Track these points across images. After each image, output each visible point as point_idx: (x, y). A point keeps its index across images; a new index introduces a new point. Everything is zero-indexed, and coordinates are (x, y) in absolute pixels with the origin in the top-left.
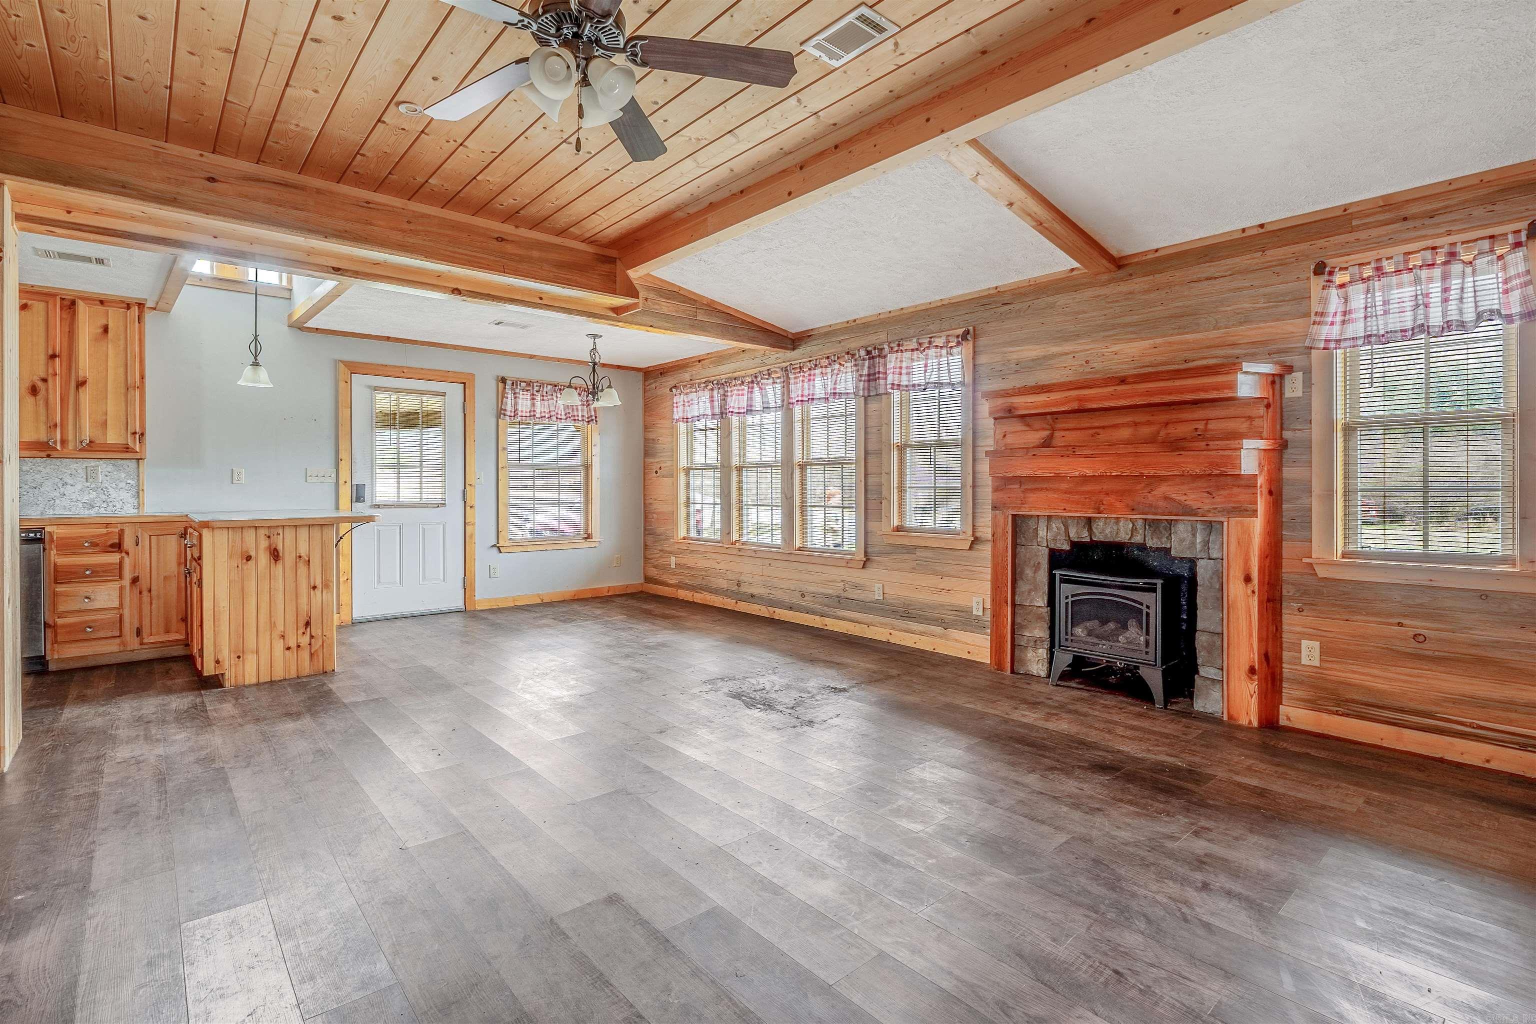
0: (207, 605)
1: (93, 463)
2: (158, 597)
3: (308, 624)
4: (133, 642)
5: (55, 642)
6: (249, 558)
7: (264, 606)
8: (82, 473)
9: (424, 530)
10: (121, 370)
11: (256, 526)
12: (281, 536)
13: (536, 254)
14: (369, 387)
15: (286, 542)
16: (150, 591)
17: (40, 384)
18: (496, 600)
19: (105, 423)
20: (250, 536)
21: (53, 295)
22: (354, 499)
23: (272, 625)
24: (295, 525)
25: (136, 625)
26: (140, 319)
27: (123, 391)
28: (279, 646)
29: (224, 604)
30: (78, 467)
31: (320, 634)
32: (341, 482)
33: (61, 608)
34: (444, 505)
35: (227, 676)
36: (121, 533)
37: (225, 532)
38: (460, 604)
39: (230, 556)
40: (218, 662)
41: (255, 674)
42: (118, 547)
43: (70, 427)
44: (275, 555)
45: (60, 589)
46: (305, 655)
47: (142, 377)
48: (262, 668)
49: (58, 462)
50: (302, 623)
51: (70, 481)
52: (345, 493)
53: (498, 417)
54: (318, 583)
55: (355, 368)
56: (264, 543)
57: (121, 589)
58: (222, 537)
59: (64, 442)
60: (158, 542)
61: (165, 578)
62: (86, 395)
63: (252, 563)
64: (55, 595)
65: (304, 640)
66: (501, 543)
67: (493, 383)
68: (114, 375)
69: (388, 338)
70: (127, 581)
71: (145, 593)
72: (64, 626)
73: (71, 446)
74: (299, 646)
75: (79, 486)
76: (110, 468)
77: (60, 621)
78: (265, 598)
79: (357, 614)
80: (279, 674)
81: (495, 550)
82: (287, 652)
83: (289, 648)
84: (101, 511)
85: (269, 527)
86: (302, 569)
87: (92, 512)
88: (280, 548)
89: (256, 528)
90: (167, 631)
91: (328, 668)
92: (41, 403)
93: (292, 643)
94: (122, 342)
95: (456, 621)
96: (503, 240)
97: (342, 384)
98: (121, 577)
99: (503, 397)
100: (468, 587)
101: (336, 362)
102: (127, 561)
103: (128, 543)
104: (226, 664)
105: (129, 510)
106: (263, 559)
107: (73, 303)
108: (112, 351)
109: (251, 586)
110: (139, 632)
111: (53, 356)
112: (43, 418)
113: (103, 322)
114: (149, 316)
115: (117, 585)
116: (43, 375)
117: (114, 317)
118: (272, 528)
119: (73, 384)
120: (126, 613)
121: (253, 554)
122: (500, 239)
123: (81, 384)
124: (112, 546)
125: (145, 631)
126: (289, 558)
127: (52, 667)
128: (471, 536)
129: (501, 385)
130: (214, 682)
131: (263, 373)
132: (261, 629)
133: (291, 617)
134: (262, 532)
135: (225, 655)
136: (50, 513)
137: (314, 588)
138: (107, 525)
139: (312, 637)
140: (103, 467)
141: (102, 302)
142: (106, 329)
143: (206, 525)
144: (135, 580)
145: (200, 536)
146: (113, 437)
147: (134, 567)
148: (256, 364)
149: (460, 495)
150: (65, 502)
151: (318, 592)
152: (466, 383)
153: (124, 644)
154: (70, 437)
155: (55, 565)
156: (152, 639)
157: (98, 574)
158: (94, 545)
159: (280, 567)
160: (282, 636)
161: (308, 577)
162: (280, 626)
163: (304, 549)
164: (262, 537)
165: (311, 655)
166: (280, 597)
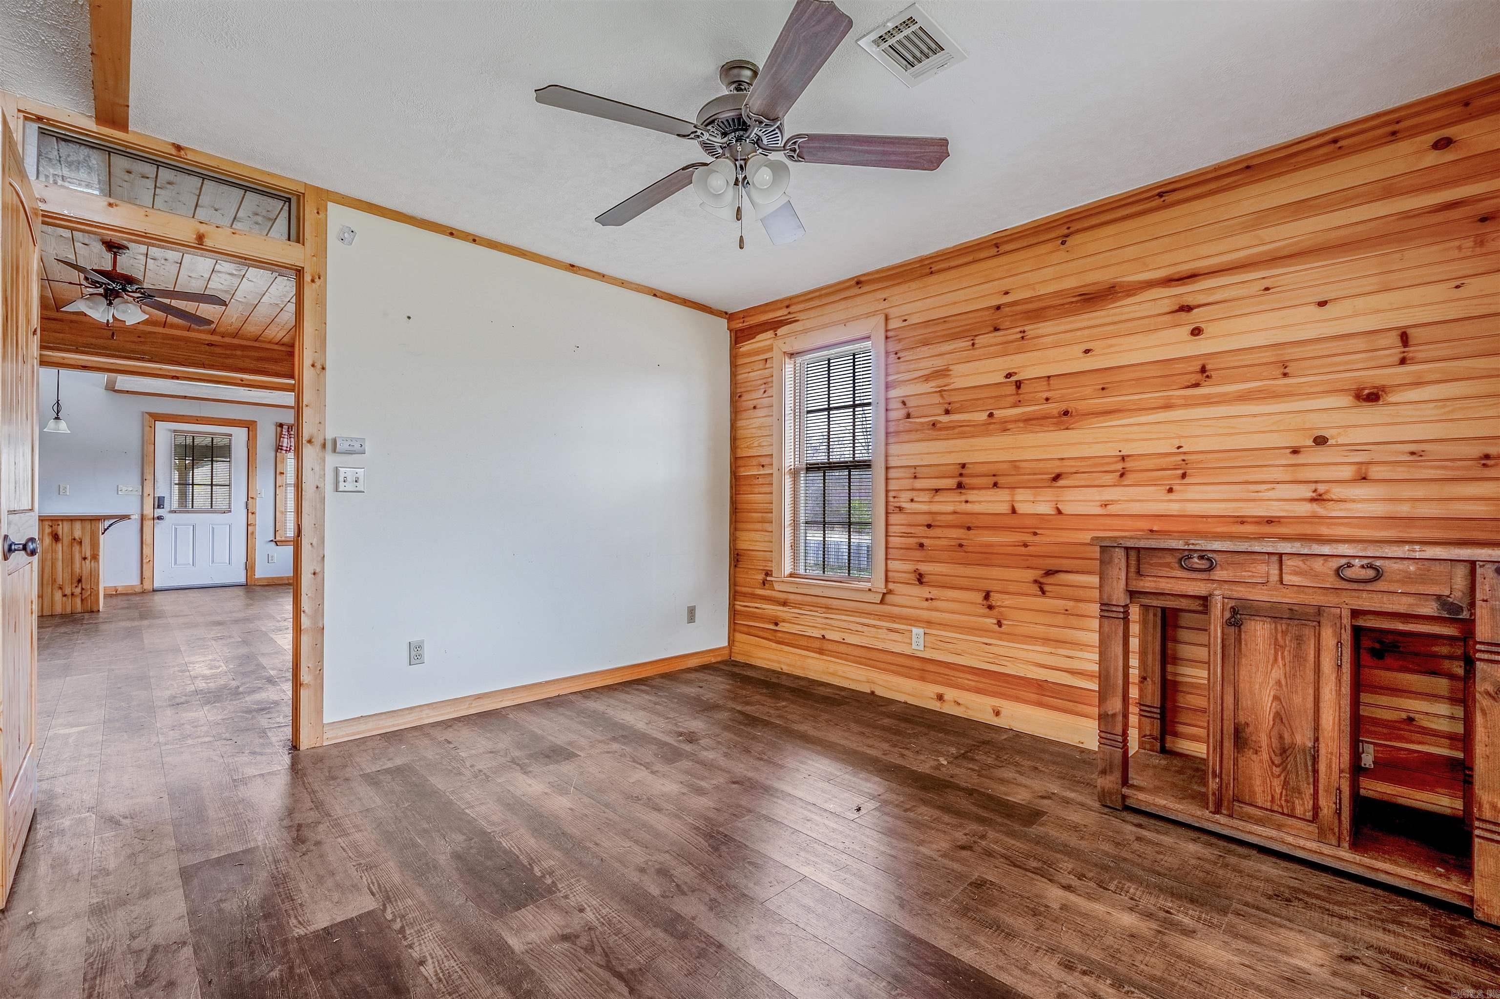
3: (80, 581)
7: (48, 570)
9: (213, 528)
12: (61, 526)
13: (239, 353)
14: (170, 430)
15: (63, 530)
18: (273, 578)
22: (156, 506)
23: (54, 581)
24: (72, 520)
28: (58, 595)
31: (89, 587)
32: (145, 495)
34: (230, 511)
38: (242, 580)
44: (56, 538)
46: (78, 601)
48: (45, 606)
50: (75, 580)
52: (149, 503)
53: (277, 451)
54: (88, 555)
55: (157, 417)
56: (48, 530)
65: (78, 590)
66: (278, 538)
67: (273, 428)
69: (185, 397)
74: (72, 594)
79: (157, 585)
81: (273, 544)
82: (64, 598)
83: (65, 596)
85: (52, 521)
86: (76, 548)
88: (60, 533)
91: (95, 609)
93: (68, 591)
95: (240, 592)
96: (212, 345)
97: (147, 429)
99: (281, 437)
100: (249, 567)
101: (143, 413)
106: (48, 540)
118: (56, 521)
122: (210, 345)
126: (66, 540)
128: (252, 533)
129: (279, 429)
131: (63, 426)
132: (45, 582)
133: (67, 576)
134: (46, 524)
137: (85, 559)
139: (82, 589)
148: (57, 418)
149: (244, 505)
151: (88, 562)
152: (250, 426)
159: (60, 545)
160: (61, 588)
161: (81, 552)
162: (60, 581)
163: (77, 534)
164: (47, 527)
165: (82, 600)
166: (60, 563)
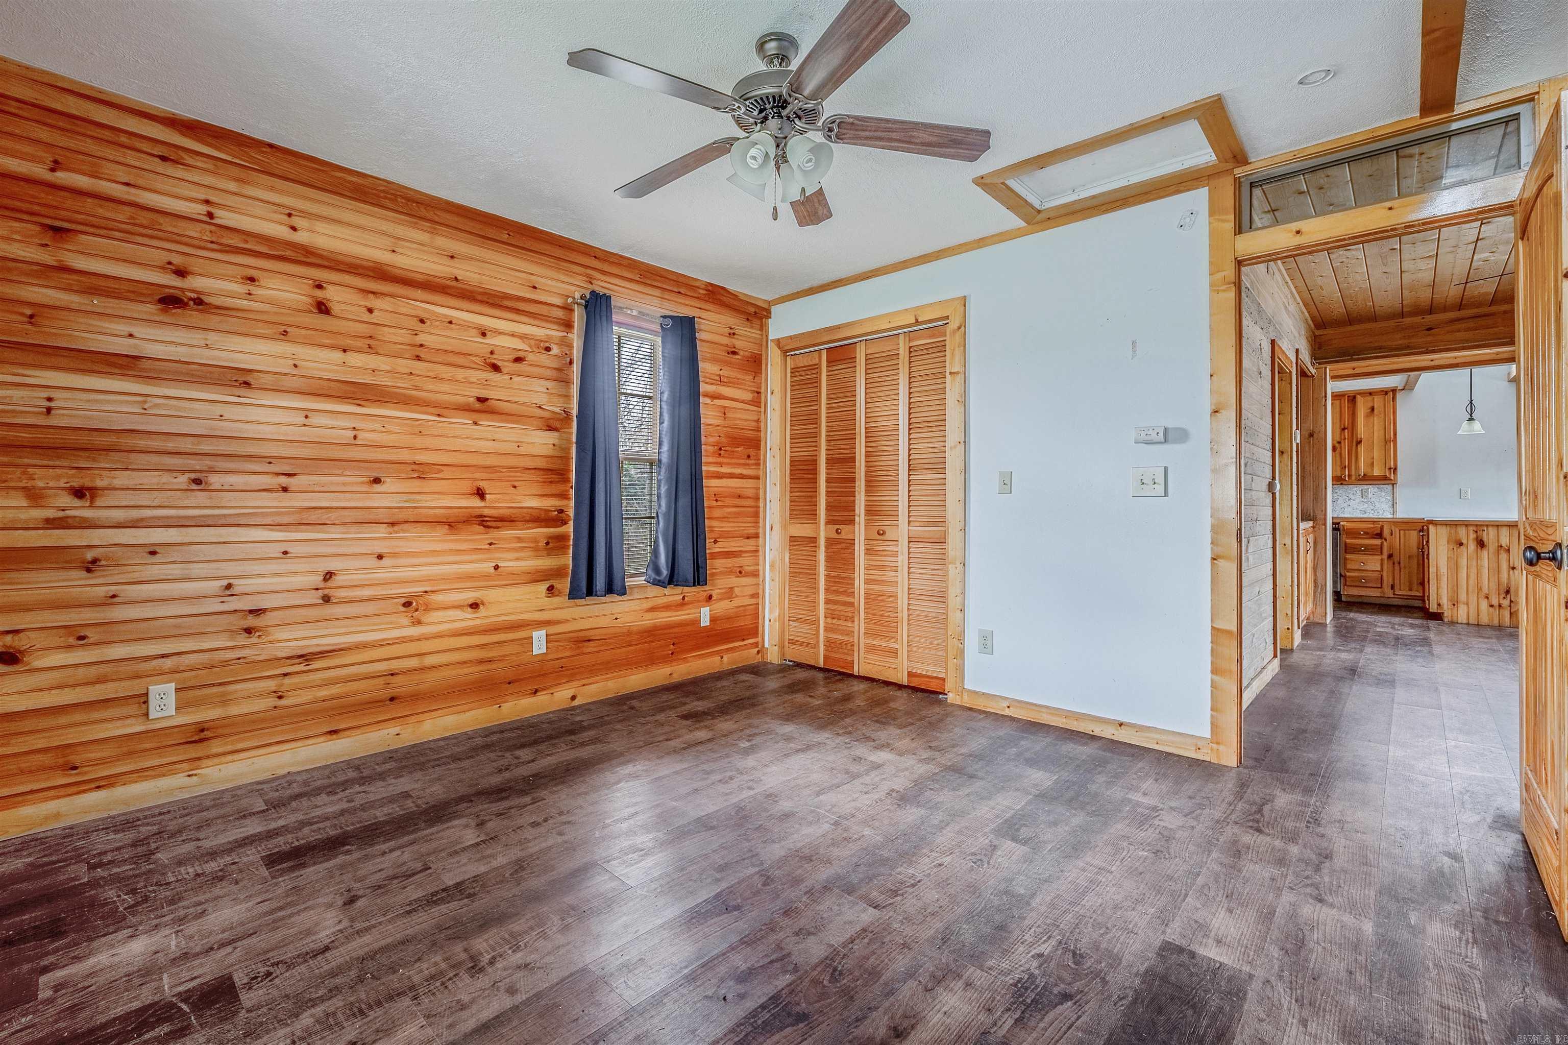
0: (1432, 570)
1: (1366, 487)
2: (1405, 568)
3: (1508, 592)
4: (1389, 593)
5: (1345, 585)
6: (1461, 544)
7: (1473, 576)
8: (1359, 493)
10: (1382, 432)
11: (1466, 524)
12: (1486, 532)
15: (1489, 536)
16: (1399, 563)
17: (1337, 445)
19: (1373, 463)
20: (1462, 532)
21: (1344, 395)
23: (1479, 589)
24: (1498, 525)
25: (1391, 583)
26: (1394, 399)
27: (1383, 444)
28: (1484, 604)
29: (1444, 570)
30: (1357, 489)
31: (1518, 600)
33: (1349, 567)
35: (1446, 615)
36: (1382, 528)
37: (1444, 527)
39: (1448, 542)
40: (1439, 605)
41: (1465, 616)
42: (1380, 535)
43: (1353, 468)
44: (1481, 544)
45: (1348, 556)
46: (1507, 614)
47: (1395, 434)
48: (1471, 615)
49: (1346, 487)
50: (1503, 591)
51: (1353, 497)
54: (1517, 564)
56: (1472, 536)
57: (1382, 560)
58: (1443, 531)
59: (1350, 476)
60: (1405, 535)
61: (1410, 557)
62: (1362, 449)
63: (1463, 548)
64: (1345, 559)
65: (1506, 603)
68: (1378, 435)
70: (1385, 556)
71: (1396, 565)
72: (1349, 577)
73: (1353, 478)
74: (1500, 606)
75: (1357, 501)
76: (1376, 489)
77: (1348, 574)
78: (1473, 571)
80: (1484, 620)
82: (1491, 609)
83: (1492, 606)
84: (1370, 515)
85: (1477, 525)
86: (1504, 556)
87: (1365, 516)
88: (1485, 539)
89: (1467, 526)
90: (1411, 590)
92: (1338, 455)
93: (1495, 602)
94: (1382, 415)
98: (1382, 553)
102: (1385, 543)
103: (1386, 533)
104: (1445, 607)
105: (1388, 515)
106: (1472, 546)
107: (1354, 397)
108: (1377, 421)
109: (1463, 562)
110: (1393, 587)
111: (1344, 429)
112: (1339, 463)
113: (1370, 405)
114: (1399, 396)
115: (1379, 557)
116: (1339, 440)
117: (1378, 401)
118: (1478, 526)
119: (1354, 444)
120: (1385, 574)
121: (1464, 542)
123: (1359, 442)
124: (1377, 534)
125: (1397, 587)
126: (1492, 547)
127: (1343, 599)
130: (1437, 617)
131: (1477, 426)
132: (1470, 590)
133: (1494, 586)
134: (1471, 529)
135: (1445, 601)
136: (1343, 516)
137: (1513, 568)
138: (1374, 523)
139: (1511, 601)
140: (1372, 489)
141: (1370, 394)
142: (1373, 409)
143: (1431, 522)
144: (1390, 556)
145: (1428, 529)
146: (1377, 472)
147: (1390, 547)
148: (1471, 419)
150: (1350, 509)
151: (1517, 572)
153: (1383, 592)
154: (1353, 473)
155: (1345, 543)
156: (1400, 593)
157: (1369, 550)
158: (1366, 533)
159: (1485, 553)
160: (1487, 598)
161: (1508, 560)
162: (1485, 590)
163: (1504, 541)
164: (1471, 532)
165: (1511, 614)
166: (1485, 571)
